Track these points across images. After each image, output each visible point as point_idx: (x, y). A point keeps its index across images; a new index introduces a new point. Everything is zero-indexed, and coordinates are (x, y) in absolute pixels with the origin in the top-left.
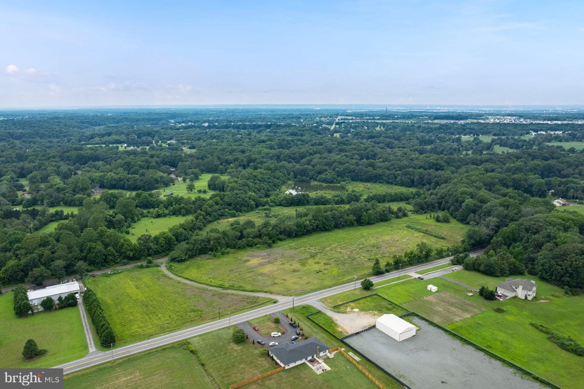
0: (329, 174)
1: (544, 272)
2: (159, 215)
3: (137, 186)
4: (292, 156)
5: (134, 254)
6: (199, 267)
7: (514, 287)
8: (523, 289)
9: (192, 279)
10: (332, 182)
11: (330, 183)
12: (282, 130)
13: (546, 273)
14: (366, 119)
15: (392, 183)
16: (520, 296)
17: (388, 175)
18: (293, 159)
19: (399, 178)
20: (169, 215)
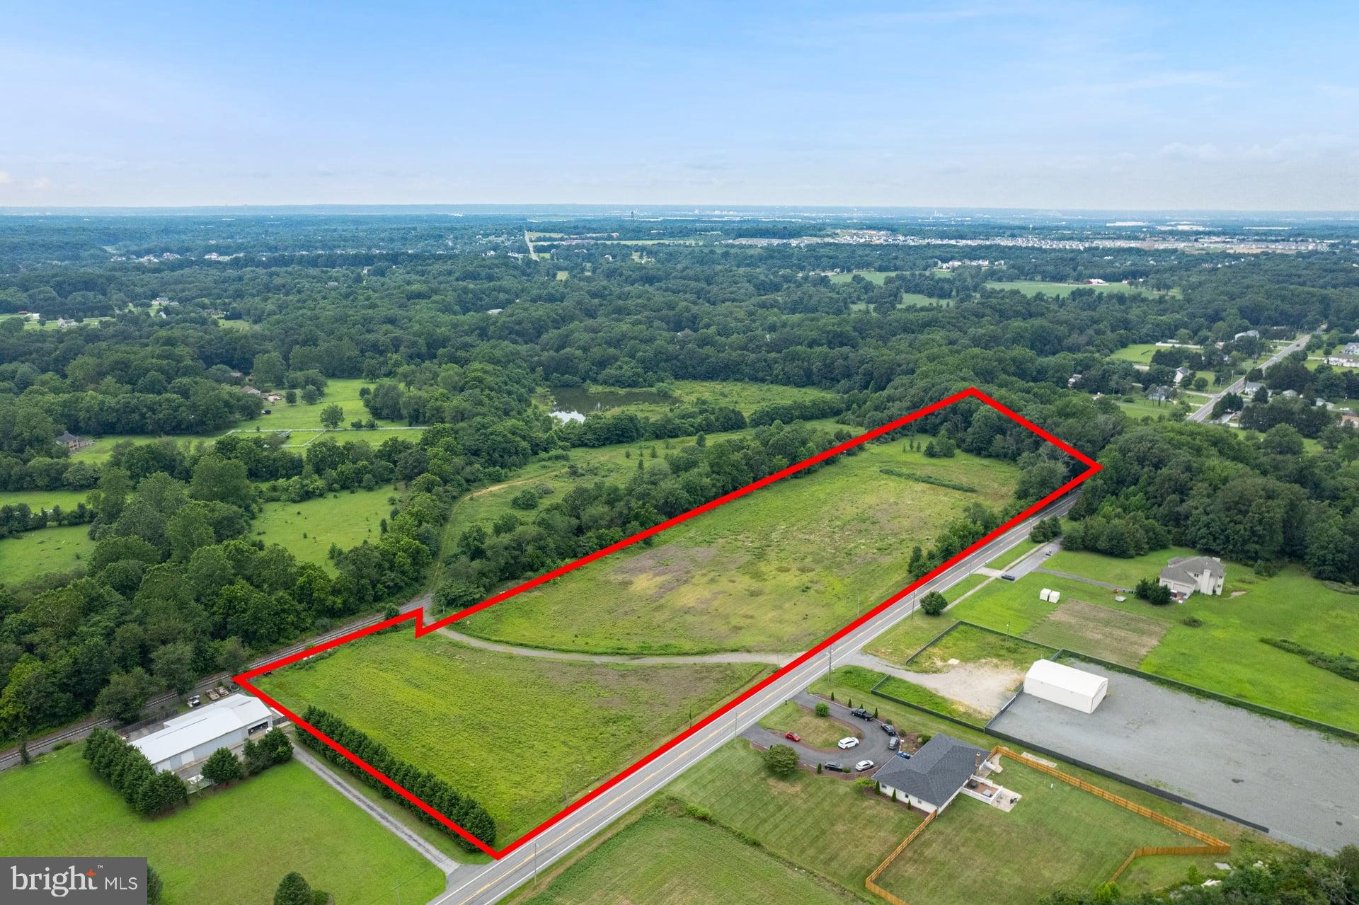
0: (625, 367)
1: (1211, 538)
2: (307, 492)
3: (180, 423)
4: (517, 327)
5: (345, 602)
6: (526, 613)
7: (1192, 575)
8: (1211, 575)
9: (535, 644)
10: (634, 384)
11: (629, 386)
12: (436, 266)
13: (1215, 539)
14: (593, 238)
15: (763, 380)
16: (1204, 590)
17: (754, 363)
18: (518, 334)
19: (777, 368)
20: (331, 490)
